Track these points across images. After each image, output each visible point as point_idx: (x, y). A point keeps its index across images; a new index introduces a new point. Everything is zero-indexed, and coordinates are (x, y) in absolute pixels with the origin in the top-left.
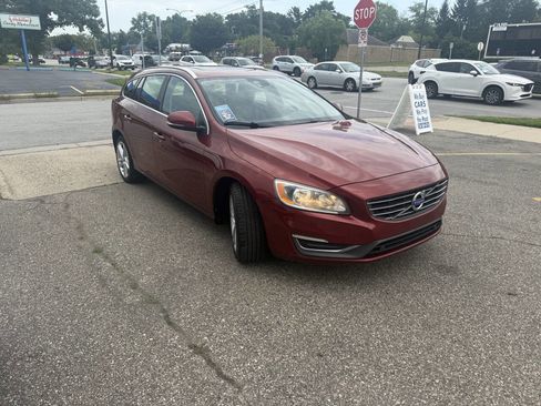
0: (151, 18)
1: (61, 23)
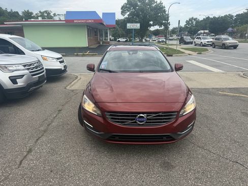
0: (195, 19)
1: (153, 25)
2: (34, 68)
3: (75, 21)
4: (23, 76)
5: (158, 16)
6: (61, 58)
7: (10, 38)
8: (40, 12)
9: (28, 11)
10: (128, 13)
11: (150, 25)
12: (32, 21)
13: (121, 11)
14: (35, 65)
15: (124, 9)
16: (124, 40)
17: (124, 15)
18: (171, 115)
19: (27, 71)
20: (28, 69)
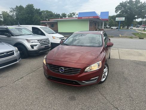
1: (138, 18)
2: (43, 42)
3: (83, 18)
4: (37, 45)
5: (142, 12)
6: (63, 38)
7: (40, 27)
8: (70, 13)
9: (64, 13)
10: (120, 11)
11: (135, 18)
12: (64, 19)
13: (115, 10)
14: (44, 40)
15: (117, 9)
16: (116, 28)
17: (117, 13)
18: (78, 70)
19: (39, 43)
20: (40, 42)
